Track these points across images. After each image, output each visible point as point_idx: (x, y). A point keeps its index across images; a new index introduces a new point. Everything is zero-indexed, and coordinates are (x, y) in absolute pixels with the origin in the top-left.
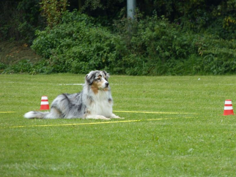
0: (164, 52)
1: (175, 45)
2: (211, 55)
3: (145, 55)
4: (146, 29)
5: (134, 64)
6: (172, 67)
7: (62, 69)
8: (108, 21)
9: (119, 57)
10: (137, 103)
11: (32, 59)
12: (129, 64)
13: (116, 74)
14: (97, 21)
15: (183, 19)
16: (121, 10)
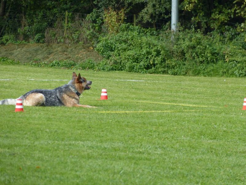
0: (199, 58)
1: (207, 53)
2: (235, 62)
3: (184, 60)
4: (185, 39)
5: (175, 66)
6: (204, 70)
7: (118, 68)
8: (156, 32)
9: (164, 60)
10: (176, 97)
11: (96, 59)
12: (171, 66)
13: (161, 74)
14: (148, 32)
15: (214, 33)
16: (166, 24)
